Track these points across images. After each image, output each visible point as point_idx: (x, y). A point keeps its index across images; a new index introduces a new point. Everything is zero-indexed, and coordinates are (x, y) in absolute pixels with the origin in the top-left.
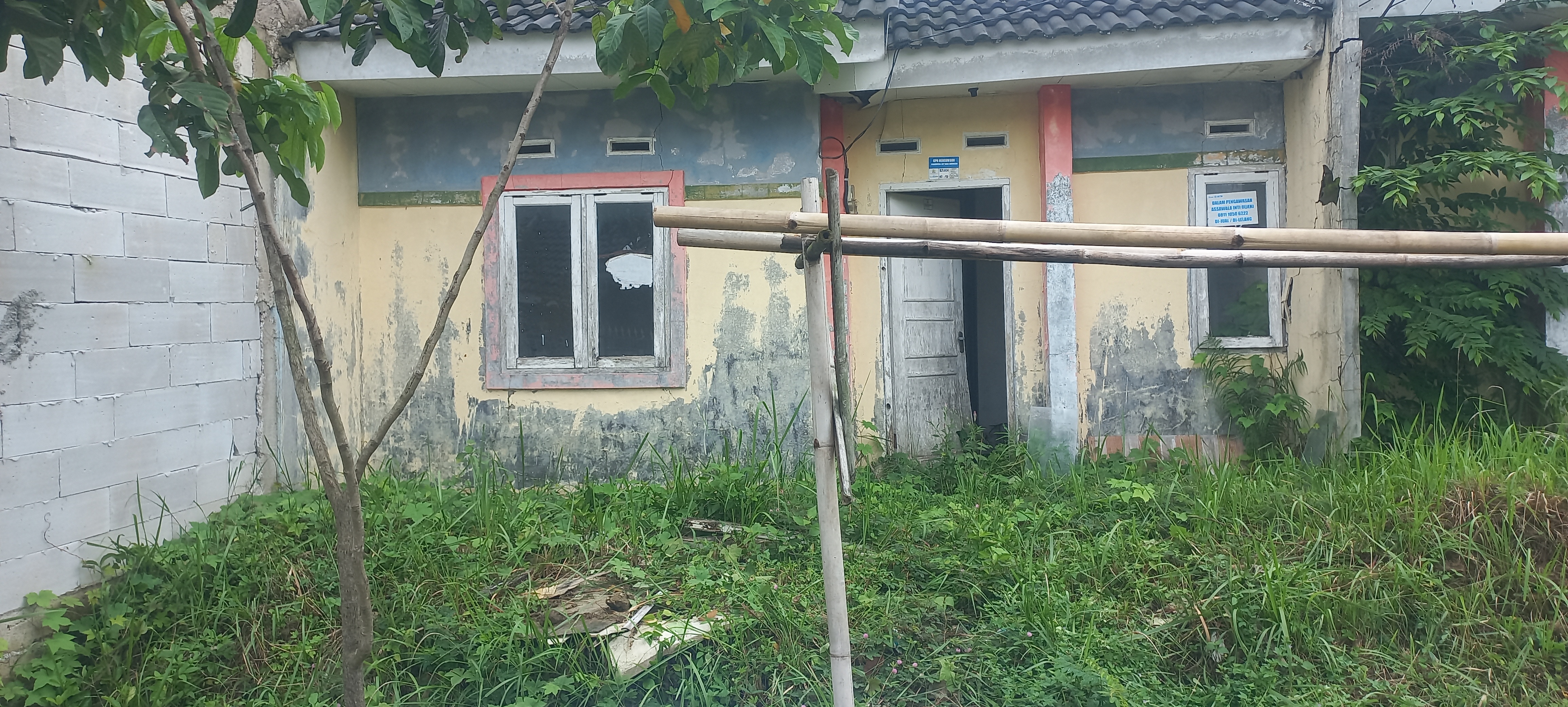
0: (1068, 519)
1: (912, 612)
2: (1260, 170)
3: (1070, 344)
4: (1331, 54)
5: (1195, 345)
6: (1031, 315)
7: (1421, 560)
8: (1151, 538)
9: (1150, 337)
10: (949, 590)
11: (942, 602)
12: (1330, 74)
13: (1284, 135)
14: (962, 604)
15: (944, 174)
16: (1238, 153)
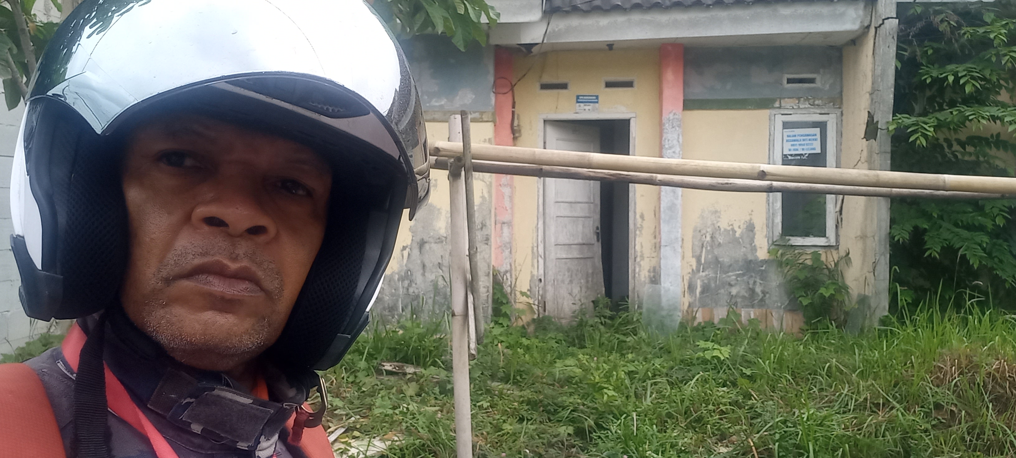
0: (665, 371)
1: (540, 438)
2: (823, 112)
3: (677, 238)
4: (876, 28)
5: (770, 242)
6: (649, 216)
7: (917, 409)
8: (724, 387)
9: (737, 235)
10: (572, 421)
11: (565, 430)
12: (874, 43)
13: (842, 88)
14: (580, 433)
15: (587, 108)
16: (808, 99)
